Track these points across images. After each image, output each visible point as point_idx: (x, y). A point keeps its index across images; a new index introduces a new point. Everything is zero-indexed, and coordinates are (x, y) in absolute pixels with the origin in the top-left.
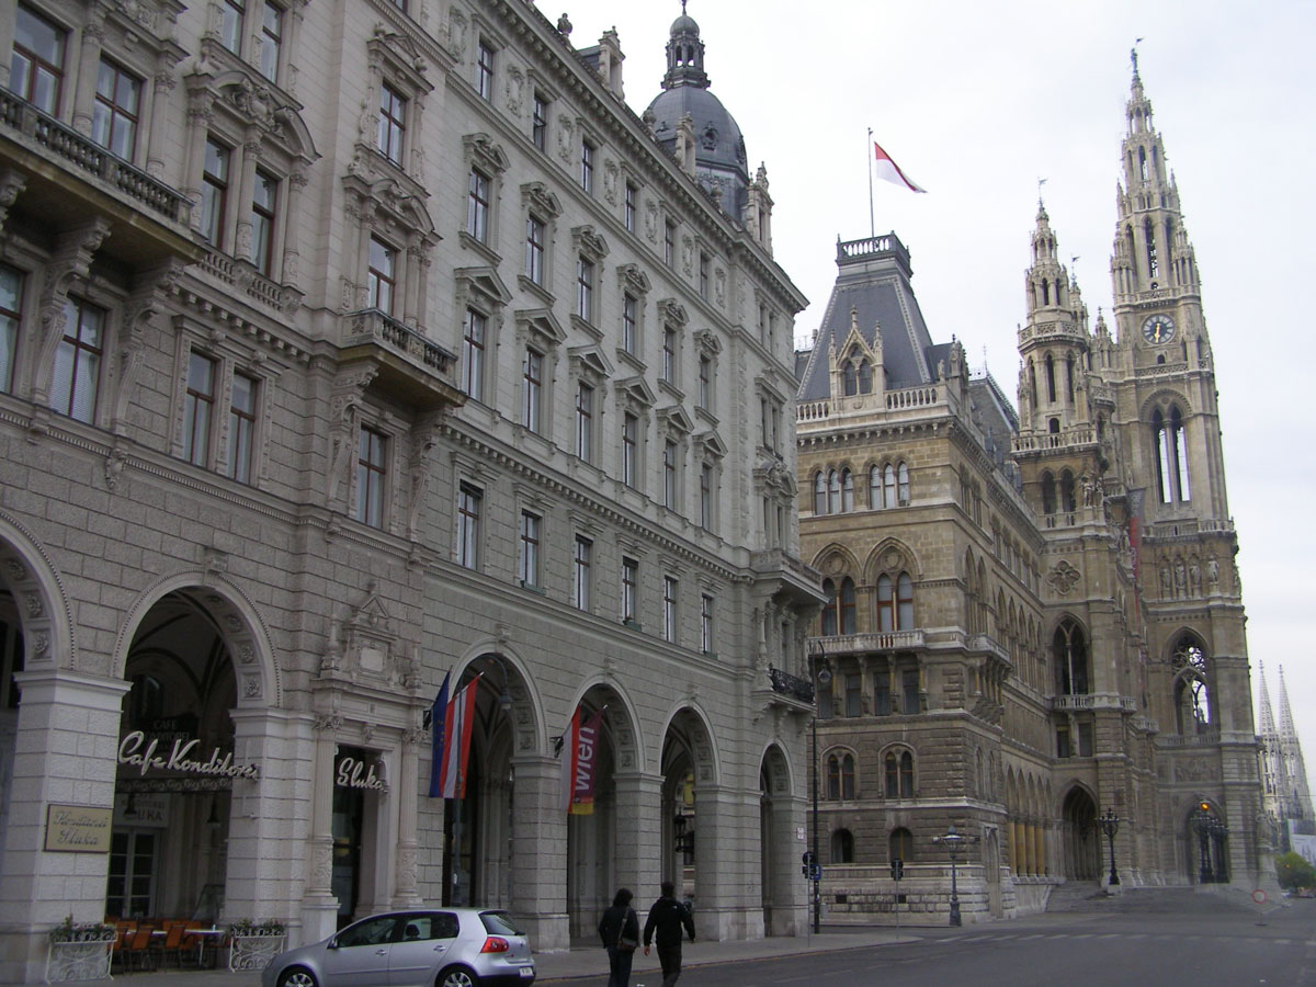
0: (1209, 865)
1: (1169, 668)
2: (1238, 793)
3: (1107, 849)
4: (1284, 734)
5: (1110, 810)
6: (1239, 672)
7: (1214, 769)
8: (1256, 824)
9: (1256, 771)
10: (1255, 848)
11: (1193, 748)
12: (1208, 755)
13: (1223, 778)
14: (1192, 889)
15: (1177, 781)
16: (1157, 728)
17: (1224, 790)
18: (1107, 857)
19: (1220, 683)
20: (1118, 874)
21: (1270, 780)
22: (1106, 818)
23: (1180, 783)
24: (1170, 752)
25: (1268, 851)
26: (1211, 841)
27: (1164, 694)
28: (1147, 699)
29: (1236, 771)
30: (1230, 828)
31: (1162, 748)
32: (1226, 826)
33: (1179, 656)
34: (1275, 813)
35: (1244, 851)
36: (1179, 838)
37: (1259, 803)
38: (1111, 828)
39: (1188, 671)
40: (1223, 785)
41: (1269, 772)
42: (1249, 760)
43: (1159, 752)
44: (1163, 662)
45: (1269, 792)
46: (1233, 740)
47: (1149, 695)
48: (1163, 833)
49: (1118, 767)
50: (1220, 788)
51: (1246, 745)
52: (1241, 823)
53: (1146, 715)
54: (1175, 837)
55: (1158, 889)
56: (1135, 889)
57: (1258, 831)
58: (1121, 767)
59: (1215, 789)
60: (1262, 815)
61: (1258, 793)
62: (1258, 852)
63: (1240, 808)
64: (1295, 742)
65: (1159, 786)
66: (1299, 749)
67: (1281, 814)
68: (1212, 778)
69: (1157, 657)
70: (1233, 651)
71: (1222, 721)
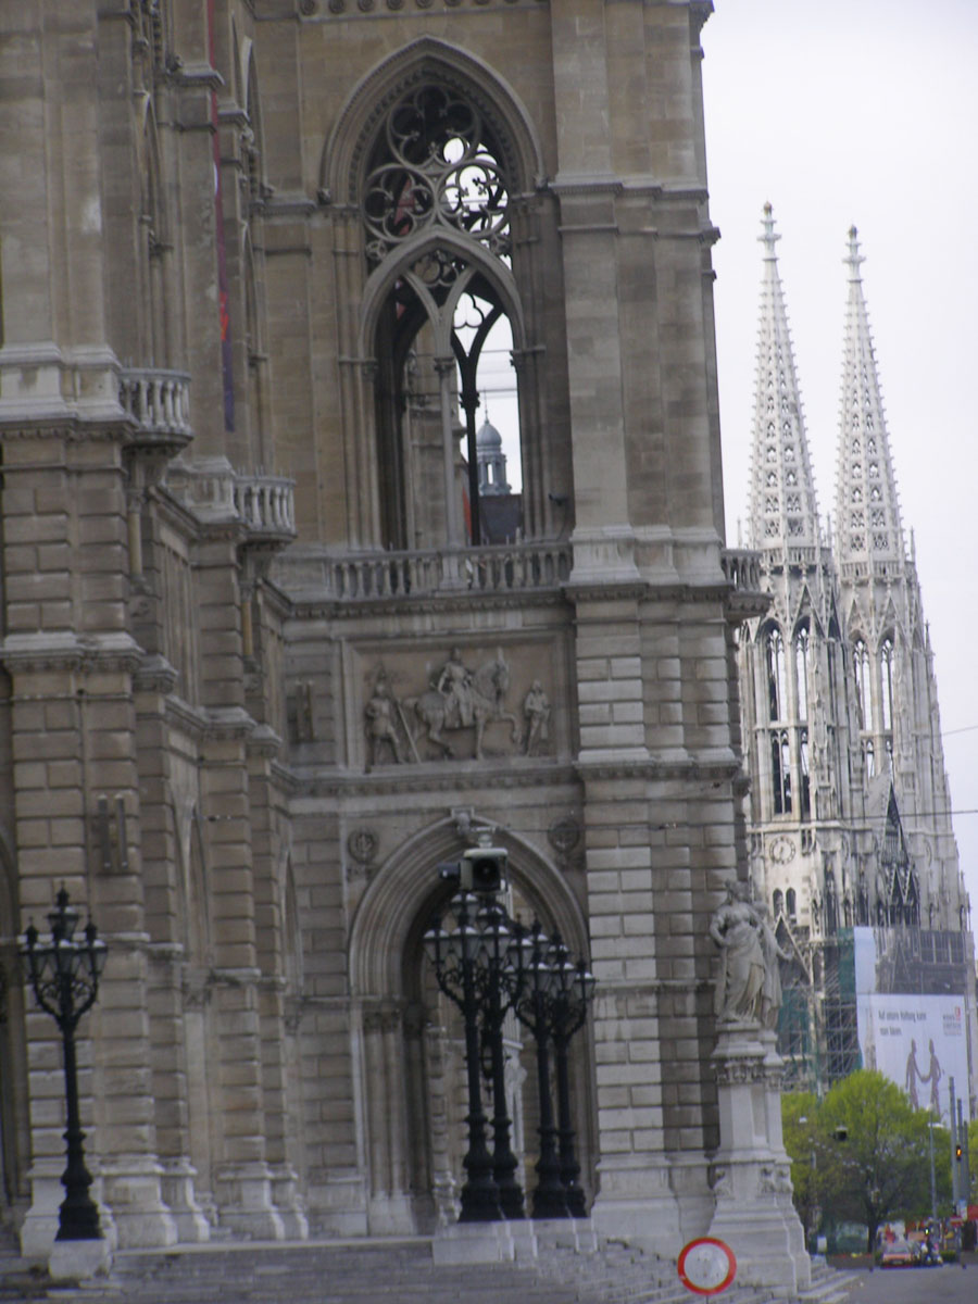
0: (502, 1140)
1: (350, 236)
2: (644, 813)
3: (46, 1081)
4: (856, 543)
5: (63, 899)
6: (667, 253)
7: (537, 703)
8: (713, 953)
9: (721, 712)
10: (704, 1060)
11: (451, 607)
12: (512, 642)
13: (576, 747)
14: (427, 1251)
15: (371, 762)
16: (286, 517)
17: (582, 801)
18: (46, 1117)
19: (576, 308)
20: (97, 1193)
21: (787, 754)
22: (45, 939)
23: (385, 772)
24: (341, 628)
25: (756, 1071)
26: (513, 1033)
27: (321, 356)
28: (245, 378)
29: (637, 711)
30: (599, 972)
31: (309, 612)
32: (582, 966)
33: (398, 180)
34: (801, 902)
35: (655, 1073)
36: (375, 1022)
37: (729, 856)
38: (65, 981)
39: (437, 252)
40: (576, 778)
41: (785, 720)
42: (692, 662)
43: (294, 629)
44: (323, 201)
45: (781, 805)
46: (624, 571)
47: (254, 362)
48: (306, 1003)
49: (105, 699)
50: (565, 791)
51: (681, 594)
52: (648, 947)
53: (236, 457)
54: (356, 1016)
55: (275, 1257)
56: (173, 1257)
57: (720, 983)
58: (119, 700)
59: (541, 794)
60: (740, 911)
61: (727, 812)
62: (715, 1077)
63: (645, 879)
64: (899, 578)
65: (292, 788)
66: (916, 611)
67: (827, 905)
68: (527, 745)
69: (295, 182)
70: (639, 157)
71: (581, 482)
